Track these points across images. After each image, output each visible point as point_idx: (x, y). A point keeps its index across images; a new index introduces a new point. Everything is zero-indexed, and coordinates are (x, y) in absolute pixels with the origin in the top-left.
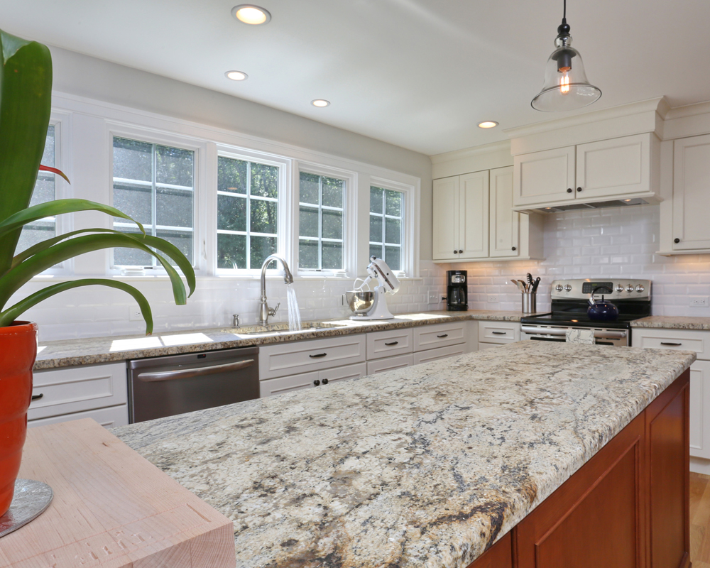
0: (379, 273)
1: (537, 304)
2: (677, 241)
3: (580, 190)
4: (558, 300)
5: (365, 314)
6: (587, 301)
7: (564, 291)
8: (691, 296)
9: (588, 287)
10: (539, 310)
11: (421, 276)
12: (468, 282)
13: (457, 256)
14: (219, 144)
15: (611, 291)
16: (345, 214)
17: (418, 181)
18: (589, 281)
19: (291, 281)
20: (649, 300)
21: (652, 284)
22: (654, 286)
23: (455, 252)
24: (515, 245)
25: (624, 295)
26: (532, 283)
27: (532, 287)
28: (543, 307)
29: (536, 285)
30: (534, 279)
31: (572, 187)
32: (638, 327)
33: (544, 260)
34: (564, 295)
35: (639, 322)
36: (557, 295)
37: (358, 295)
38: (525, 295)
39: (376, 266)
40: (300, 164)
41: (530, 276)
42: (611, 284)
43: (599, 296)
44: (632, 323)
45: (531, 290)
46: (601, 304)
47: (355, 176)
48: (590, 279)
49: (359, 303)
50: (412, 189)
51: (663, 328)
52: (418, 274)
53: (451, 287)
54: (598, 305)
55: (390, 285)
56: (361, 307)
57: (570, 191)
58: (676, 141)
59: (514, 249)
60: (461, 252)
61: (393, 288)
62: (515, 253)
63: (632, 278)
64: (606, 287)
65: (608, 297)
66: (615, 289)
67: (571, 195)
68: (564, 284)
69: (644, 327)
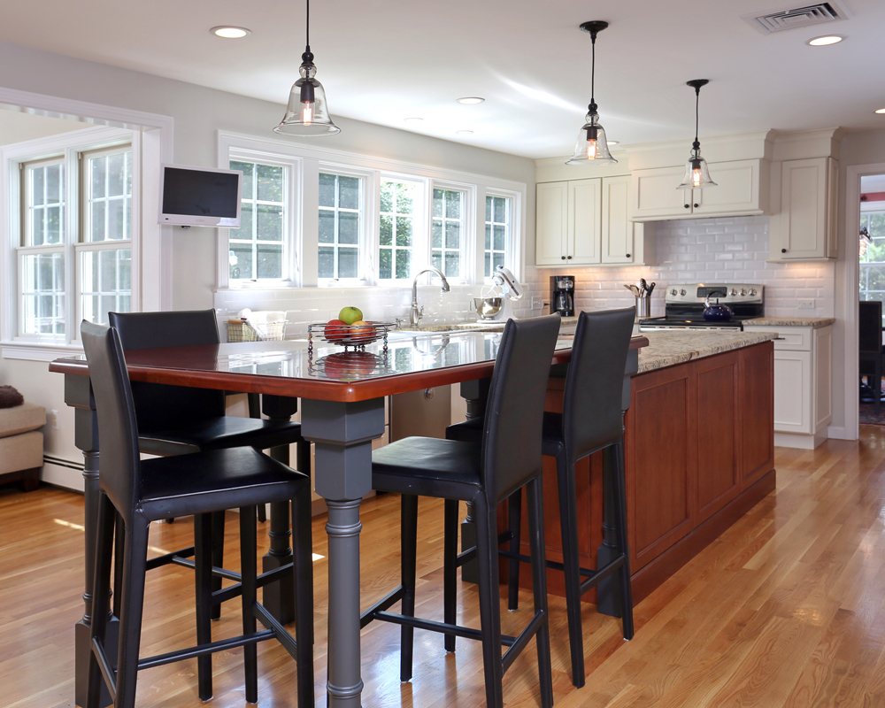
0: (506, 281)
1: (651, 308)
2: (784, 251)
3: (696, 206)
4: (673, 304)
5: (492, 318)
6: (703, 304)
7: (679, 294)
8: (799, 299)
9: (702, 292)
10: (653, 315)
11: (526, 282)
12: (576, 287)
13: (565, 261)
14: (382, 172)
15: (725, 295)
16: (462, 225)
17: (524, 186)
18: (703, 286)
19: (448, 289)
20: (761, 302)
21: (764, 288)
22: (766, 290)
23: (563, 258)
24: (630, 252)
25: (739, 299)
26: (645, 288)
27: (646, 292)
28: (658, 311)
29: (650, 290)
30: (648, 283)
31: (689, 203)
32: (749, 325)
33: (658, 265)
34: (678, 299)
35: (750, 321)
36: (671, 299)
37: (486, 300)
38: (639, 300)
39: (503, 274)
40: (435, 182)
41: (644, 281)
42: (726, 289)
43: (713, 300)
44: (744, 322)
45: (645, 295)
46: (716, 307)
47: (475, 189)
48: (704, 284)
49: (487, 308)
50: (519, 195)
51: (769, 325)
52: (523, 280)
53: (556, 293)
54: (713, 308)
55: (515, 291)
56: (490, 312)
57: (687, 206)
58: (784, 163)
59: (628, 256)
60: (570, 258)
61: (518, 294)
62: (630, 259)
63: (745, 282)
64: (720, 291)
65: (722, 300)
66: (729, 293)
67: (689, 210)
68: (678, 289)
69: (754, 325)
